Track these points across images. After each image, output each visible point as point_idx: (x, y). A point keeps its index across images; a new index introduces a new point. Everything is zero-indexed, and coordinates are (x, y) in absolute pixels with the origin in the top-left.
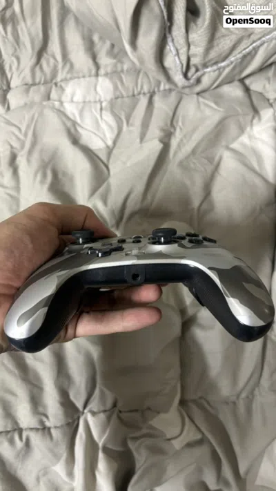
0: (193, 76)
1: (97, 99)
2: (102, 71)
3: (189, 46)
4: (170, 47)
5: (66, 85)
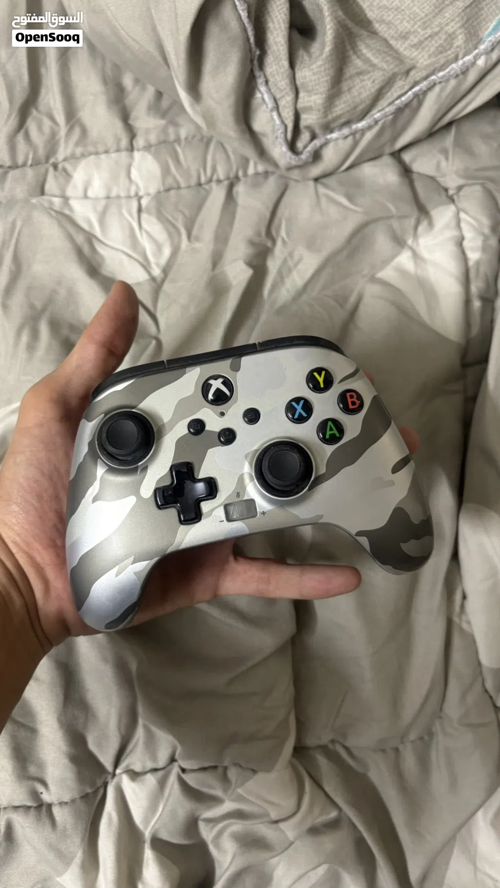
0: (305, 147)
1: (132, 193)
2: (140, 142)
3: (296, 92)
4: (262, 94)
5: (75, 168)
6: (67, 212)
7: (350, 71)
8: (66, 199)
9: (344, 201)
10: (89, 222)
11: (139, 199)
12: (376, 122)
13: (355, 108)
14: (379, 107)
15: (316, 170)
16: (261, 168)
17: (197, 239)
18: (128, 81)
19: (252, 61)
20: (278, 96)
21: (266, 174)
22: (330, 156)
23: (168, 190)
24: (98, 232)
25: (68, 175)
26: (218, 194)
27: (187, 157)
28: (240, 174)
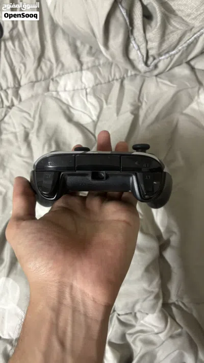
2: (85, 67)
3: (147, 42)
4: (133, 44)
5: (60, 79)
6: (58, 97)
7: (168, 31)
8: (57, 92)
9: (169, 83)
10: (67, 100)
11: (86, 89)
12: (180, 50)
13: (171, 46)
14: (180, 45)
15: (156, 72)
16: (133, 73)
17: (110, 104)
18: (78, 44)
19: (128, 31)
20: (139, 44)
21: (136, 75)
22: (161, 66)
23: (97, 85)
24: (71, 104)
25: (57, 83)
26: (117, 85)
27: (104, 71)
28: (125, 76)
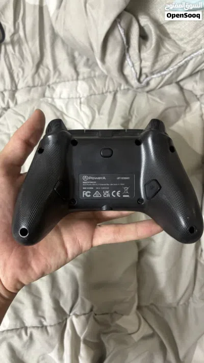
0: (144, 80)
2: (81, 77)
3: (141, 61)
5: (56, 87)
6: (53, 104)
7: (161, 53)
8: (52, 98)
9: (158, 100)
10: (62, 108)
11: (80, 98)
13: (163, 67)
14: (172, 66)
15: (148, 89)
16: (126, 87)
17: (102, 114)
18: (76, 54)
19: (125, 49)
20: (134, 62)
21: (128, 89)
22: (153, 84)
23: (91, 95)
24: (65, 111)
25: (54, 90)
26: (110, 98)
27: (99, 83)
28: (118, 89)
